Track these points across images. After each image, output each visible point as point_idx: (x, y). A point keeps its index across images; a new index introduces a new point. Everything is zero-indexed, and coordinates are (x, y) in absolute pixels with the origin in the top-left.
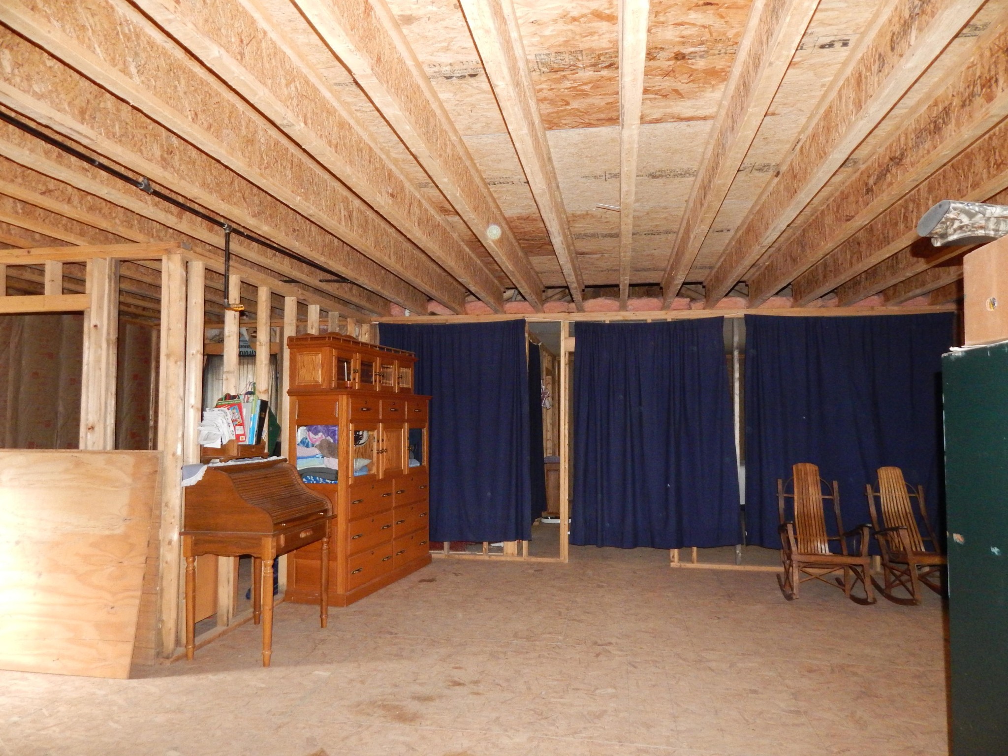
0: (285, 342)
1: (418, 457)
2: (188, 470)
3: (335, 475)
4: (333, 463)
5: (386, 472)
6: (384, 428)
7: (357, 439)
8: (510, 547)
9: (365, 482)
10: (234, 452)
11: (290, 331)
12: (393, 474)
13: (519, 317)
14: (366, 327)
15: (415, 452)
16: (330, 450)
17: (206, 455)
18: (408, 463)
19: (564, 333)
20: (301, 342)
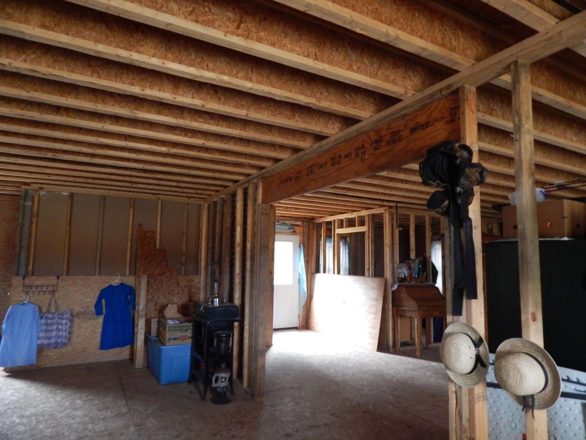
10: (409, 279)
17: (399, 280)
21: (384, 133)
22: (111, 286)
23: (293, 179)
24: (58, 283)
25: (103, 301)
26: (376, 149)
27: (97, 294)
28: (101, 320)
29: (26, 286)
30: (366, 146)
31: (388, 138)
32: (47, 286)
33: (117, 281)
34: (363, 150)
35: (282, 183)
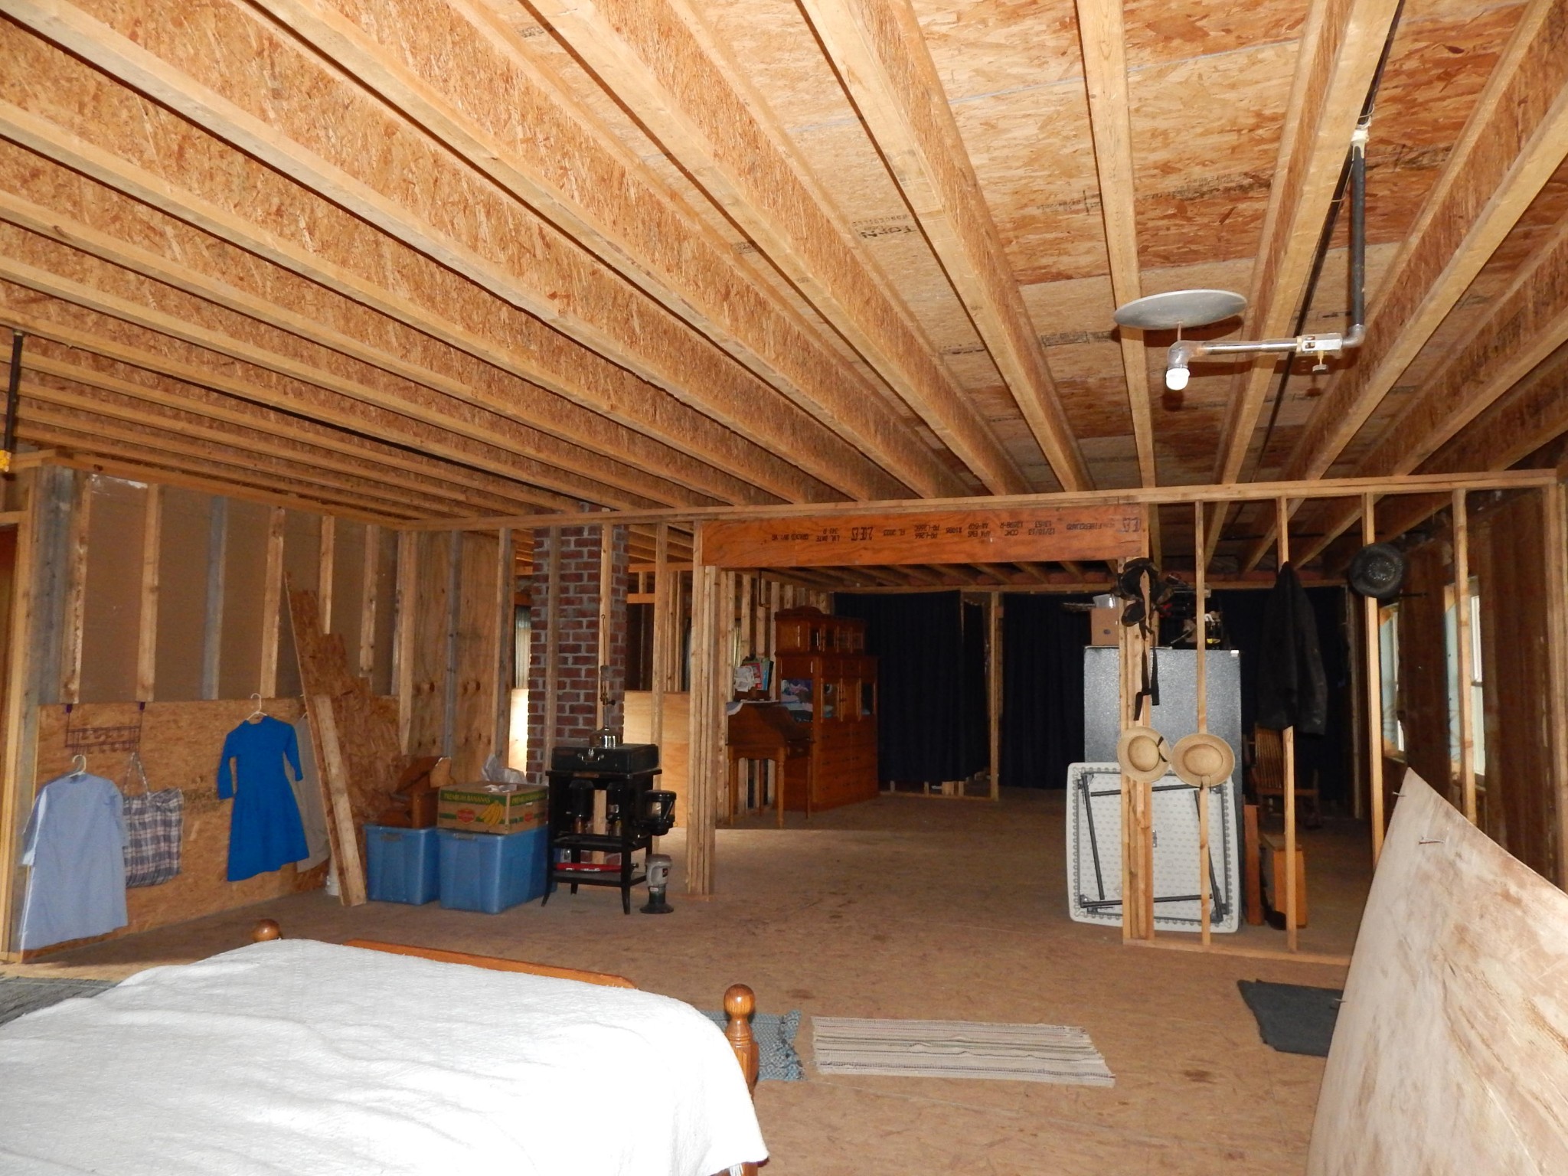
0: (772, 617)
1: (871, 710)
2: (729, 706)
3: (809, 715)
4: (808, 707)
5: (845, 716)
6: (844, 683)
7: (826, 689)
8: (947, 787)
9: (832, 722)
10: (754, 695)
11: (774, 609)
12: (850, 718)
13: (955, 588)
14: (823, 596)
15: (867, 703)
16: (808, 697)
17: (738, 696)
18: (860, 712)
19: (994, 603)
20: (783, 617)
21: (1025, 517)
22: (246, 724)
23: (813, 538)
24: (140, 721)
25: (233, 760)
26: (1009, 533)
27: (218, 748)
28: (227, 806)
29: (73, 732)
30: (991, 525)
31: (1032, 526)
32: (119, 729)
33: (258, 712)
34: (986, 530)
35: (775, 538)
